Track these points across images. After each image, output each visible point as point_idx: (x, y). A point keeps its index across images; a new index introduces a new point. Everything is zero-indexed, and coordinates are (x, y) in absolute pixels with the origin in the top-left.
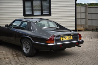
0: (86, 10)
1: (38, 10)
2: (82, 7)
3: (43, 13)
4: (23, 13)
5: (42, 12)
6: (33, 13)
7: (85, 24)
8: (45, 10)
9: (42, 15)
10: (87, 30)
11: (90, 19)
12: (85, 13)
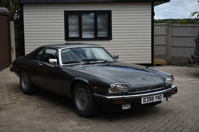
0: (167, 31)
1: (90, 30)
2: (161, 26)
3: (98, 36)
4: (64, 35)
5: (96, 34)
6: (81, 35)
7: (165, 54)
8: (101, 30)
9: (97, 38)
10: (169, 64)
11: (174, 45)
12: (165, 36)
